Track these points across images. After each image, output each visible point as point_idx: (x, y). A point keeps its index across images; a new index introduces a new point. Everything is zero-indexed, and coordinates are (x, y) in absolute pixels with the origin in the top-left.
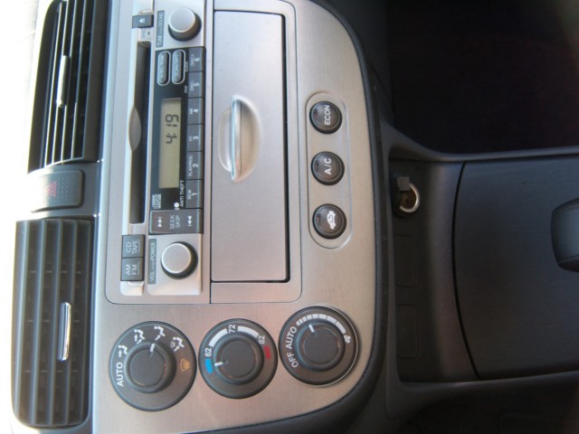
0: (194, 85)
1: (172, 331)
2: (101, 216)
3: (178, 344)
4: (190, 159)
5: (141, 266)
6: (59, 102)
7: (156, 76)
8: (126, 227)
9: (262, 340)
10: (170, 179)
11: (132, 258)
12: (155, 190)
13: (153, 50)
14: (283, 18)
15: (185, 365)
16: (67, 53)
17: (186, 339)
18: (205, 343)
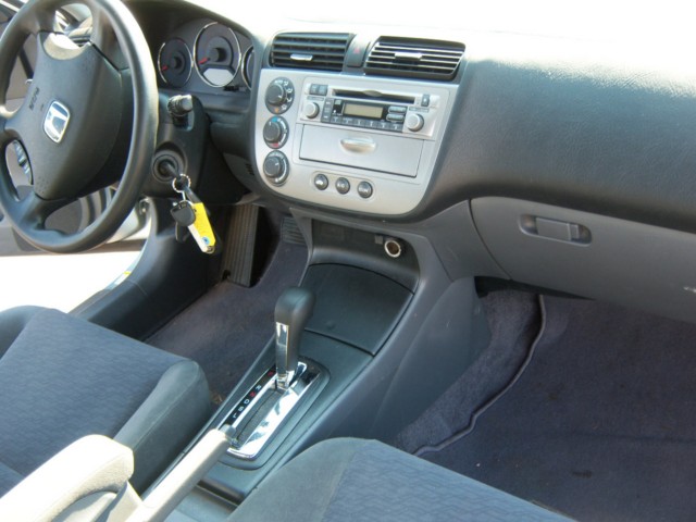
0: (383, 124)
1: (289, 105)
2: (339, 75)
3: (284, 107)
4: (350, 119)
5: (316, 92)
6: (398, 54)
7: (394, 106)
8: (331, 87)
9: (280, 144)
10: (350, 109)
11: (318, 90)
12: (343, 102)
13: (409, 105)
14: (414, 177)
15: (277, 110)
16: (424, 57)
17: (285, 111)
18: (283, 119)
